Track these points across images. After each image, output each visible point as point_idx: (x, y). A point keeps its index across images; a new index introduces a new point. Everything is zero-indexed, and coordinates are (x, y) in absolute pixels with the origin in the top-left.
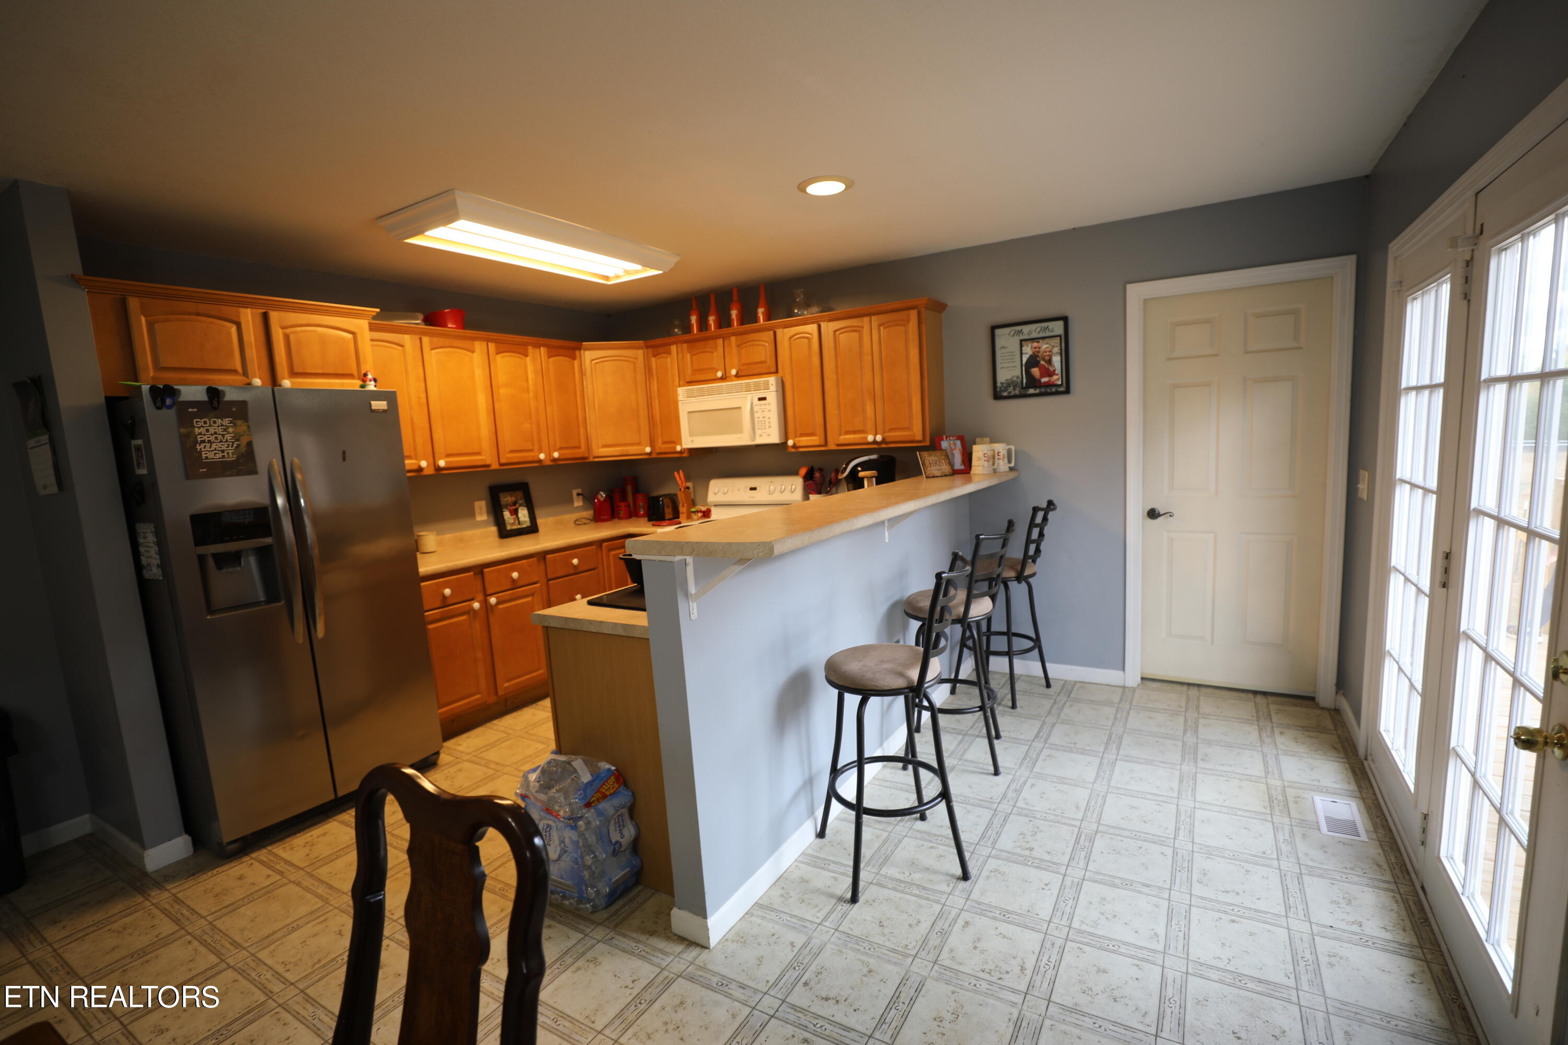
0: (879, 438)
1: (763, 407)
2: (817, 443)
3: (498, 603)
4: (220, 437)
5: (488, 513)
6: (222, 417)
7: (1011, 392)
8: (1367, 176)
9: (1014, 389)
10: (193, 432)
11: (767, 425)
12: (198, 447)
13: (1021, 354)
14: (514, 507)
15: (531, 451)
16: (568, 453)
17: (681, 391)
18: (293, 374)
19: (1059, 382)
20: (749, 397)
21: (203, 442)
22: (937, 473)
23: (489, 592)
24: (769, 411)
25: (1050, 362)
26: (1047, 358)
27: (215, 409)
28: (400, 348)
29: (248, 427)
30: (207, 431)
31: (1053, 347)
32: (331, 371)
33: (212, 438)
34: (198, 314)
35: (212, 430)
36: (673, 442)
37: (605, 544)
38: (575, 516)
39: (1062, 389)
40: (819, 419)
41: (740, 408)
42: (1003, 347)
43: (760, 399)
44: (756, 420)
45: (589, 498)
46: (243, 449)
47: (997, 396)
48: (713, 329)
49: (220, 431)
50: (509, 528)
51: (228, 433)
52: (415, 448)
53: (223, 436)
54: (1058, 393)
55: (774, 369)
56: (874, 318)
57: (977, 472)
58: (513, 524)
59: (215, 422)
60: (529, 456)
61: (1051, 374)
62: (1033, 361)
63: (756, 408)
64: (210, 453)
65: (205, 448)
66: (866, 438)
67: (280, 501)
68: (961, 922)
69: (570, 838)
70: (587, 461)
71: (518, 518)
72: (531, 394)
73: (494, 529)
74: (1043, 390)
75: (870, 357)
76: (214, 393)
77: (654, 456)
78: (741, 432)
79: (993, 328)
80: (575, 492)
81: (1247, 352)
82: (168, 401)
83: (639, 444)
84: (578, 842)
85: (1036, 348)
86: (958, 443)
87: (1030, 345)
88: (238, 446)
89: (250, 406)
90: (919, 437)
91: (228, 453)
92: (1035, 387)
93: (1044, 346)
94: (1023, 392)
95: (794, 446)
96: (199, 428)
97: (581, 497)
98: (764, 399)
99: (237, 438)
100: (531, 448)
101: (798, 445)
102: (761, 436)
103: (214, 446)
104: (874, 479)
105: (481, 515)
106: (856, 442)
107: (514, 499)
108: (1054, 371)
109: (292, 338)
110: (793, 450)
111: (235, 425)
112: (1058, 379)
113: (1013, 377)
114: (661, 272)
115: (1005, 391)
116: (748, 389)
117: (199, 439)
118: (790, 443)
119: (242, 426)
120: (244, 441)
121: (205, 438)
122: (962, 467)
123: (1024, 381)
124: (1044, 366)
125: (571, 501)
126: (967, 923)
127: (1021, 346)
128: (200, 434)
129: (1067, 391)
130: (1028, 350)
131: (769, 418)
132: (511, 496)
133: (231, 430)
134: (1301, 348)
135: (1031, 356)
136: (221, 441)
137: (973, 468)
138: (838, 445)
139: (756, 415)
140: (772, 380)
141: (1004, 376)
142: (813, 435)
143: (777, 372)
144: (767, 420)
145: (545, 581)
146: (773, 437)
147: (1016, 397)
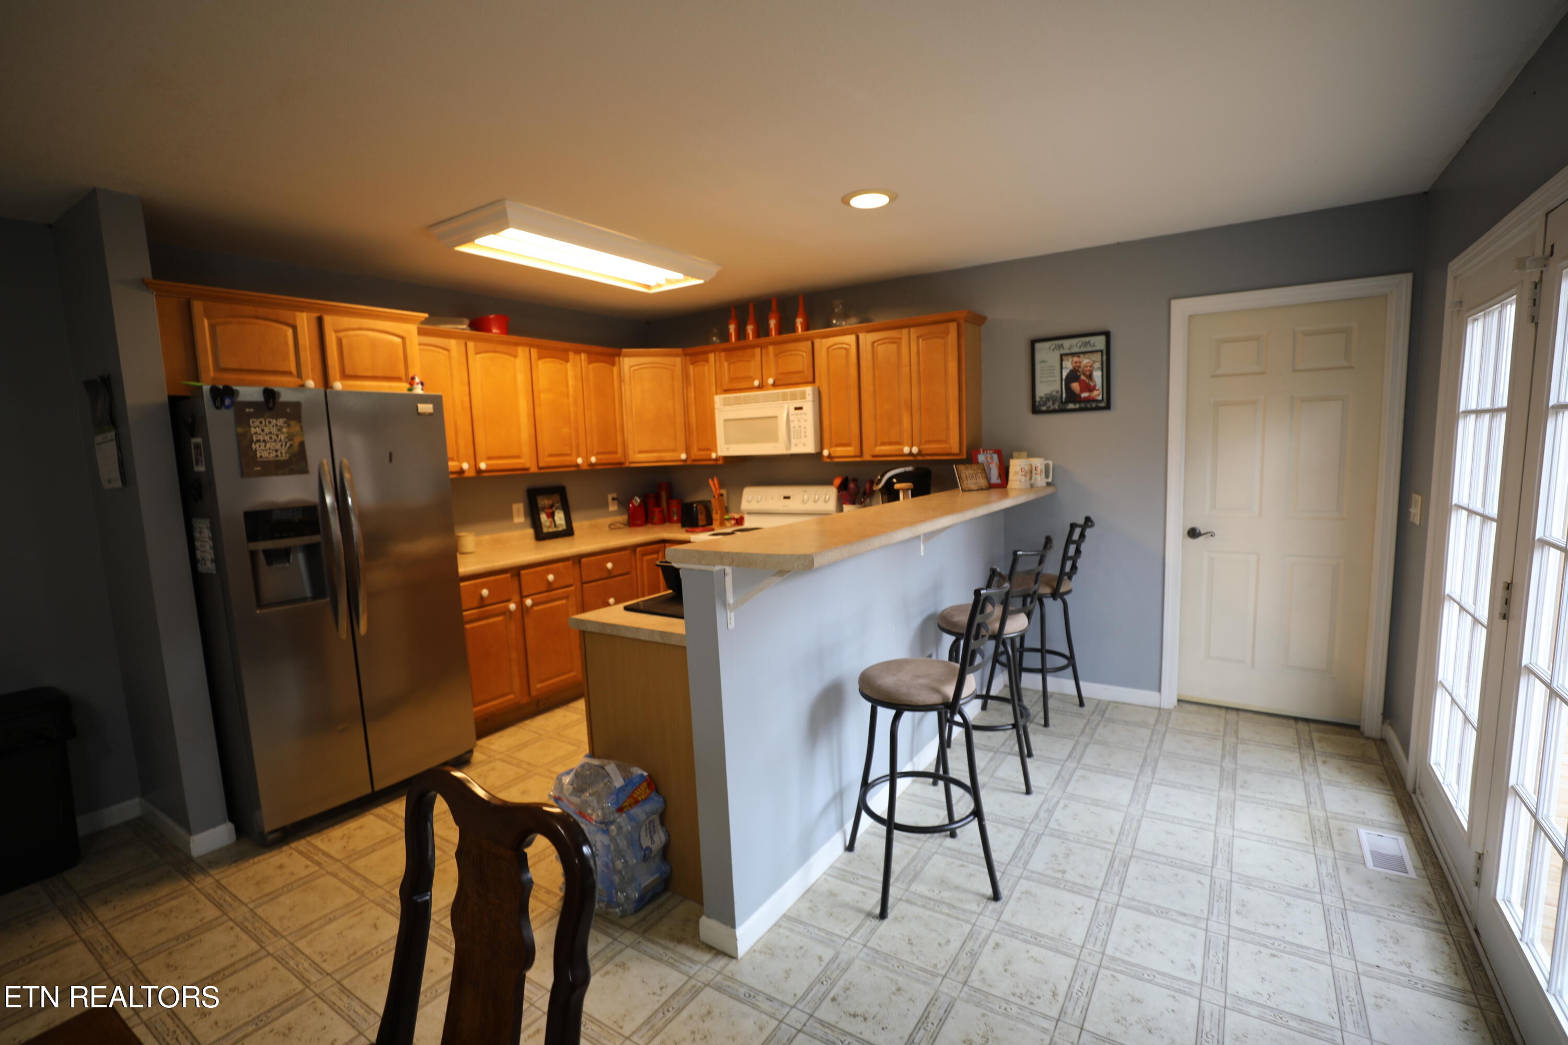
0: (915, 450)
1: (799, 416)
2: (852, 454)
3: (534, 605)
4: (274, 437)
5: (526, 515)
6: (277, 417)
7: (1049, 407)
8: (1426, 193)
9: (1053, 404)
10: (249, 431)
11: (803, 434)
12: (254, 446)
14: (550, 511)
15: (569, 455)
16: (606, 458)
17: (718, 399)
18: (345, 376)
19: (1100, 398)
20: (786, 407)
21: (259, 441)
22: (973, 487)
23: (525, 593)
24: (805, 420)
25: (1090, 377)
26: (1088, 373)
27: (270, 409)
28: (445, 352)
29: (301, 428)
30: (263, 430)
31: (1094, 362)
32: (380, 374)
33: (267, 438)
34: (257, 317)
35: (267, 430)
36: (709, 450)
37: (638, 549)
38: (610, 520)
39: (1103, 405)
40: (855, 429)
41: (776, 417)
42: (1043, 362)
43: (796, 409)
44: (792, 429)
45: (624, 503)
46: (296, 448)
47: (1036, 410)
48: (751, 338)
49: (274, 430)
50: (545, 530)
51: (282, 433)
52: (458, 451)
53: (277, 436)
55: (811, 379)
56: (912, 330)
57: (1014, 487)
58: (549, 527)
59: (270, 422)
60: (566, 460)
61: (1091, 389)
62: (1073, 376)
63: (792, 418)
64: (264, 452)
65: (260, 446)
66: (902, 450)
67: (329, 499)
68: (991, 943)
69: (602, 842)
70: (623, 466)
71: (554, 521)
72: (571, 399)
73: (530, 532)
74: (1083, 405)
75: (907, 369)
76: (270, 394)
77: (689, 462)
78: (777, 441)
79: (1033, 342)
80: (610, 497)
81: (1295, 371)
82: (227, 401)
83: (674, 450)
84: (609, 846)
85: (1076, 363)
86: (995, 457)
87: (1070, 360)
88: (291, 446)
89: (303, 407)
90: (956, 449)
91: (281, 453)
92: (1074, 402)
93: (1085, 361)
94: (1062, 407)
95: (830, 456)
96: (255, 428)
97: (616, 502)
98: (801, 408)
99: (290, 438)
100: (569, 452)
101: (833, 454)
102: (796, 445)
103: (268, 445)
104: (910, 492)
105: (519, 516)
106: (893, 453)
107: (550, 502)
108: (1095, 386)
109: (345, 341)
110: (828, 460)
111: (289, 425)
112: (1099, 395)
113: (1052, 392)
114: (701, 282)
115: (1045, 404)
116: (784, 398)
117: (255, 439)
118: (826, 453)
119: (295, 427)
120: (296, 442)
121: (261, 438)
122: (999, 481)
123: (1064, 396)
124: (1084, 381)
125: (606, 505)
126: (997, 945)
127: (1062, 360)
128: (256, 433)
129: (1108, 407)
130: (1068, 365)
131: (805, 428)
132: (548, 500)
133: (285, 430)
134: (1352, 367)
135: (1071, 371)
136: (275, 441)
137: (1010, 483)
138: (873, 456)
139: (792, 425)
140: (809, 390)
141: (1042, 390)
142: (848, 445)
143: (814, 382)
144: (803, 430)
145: (579, 584)
146: (808, 447)
147: (1055, 411)
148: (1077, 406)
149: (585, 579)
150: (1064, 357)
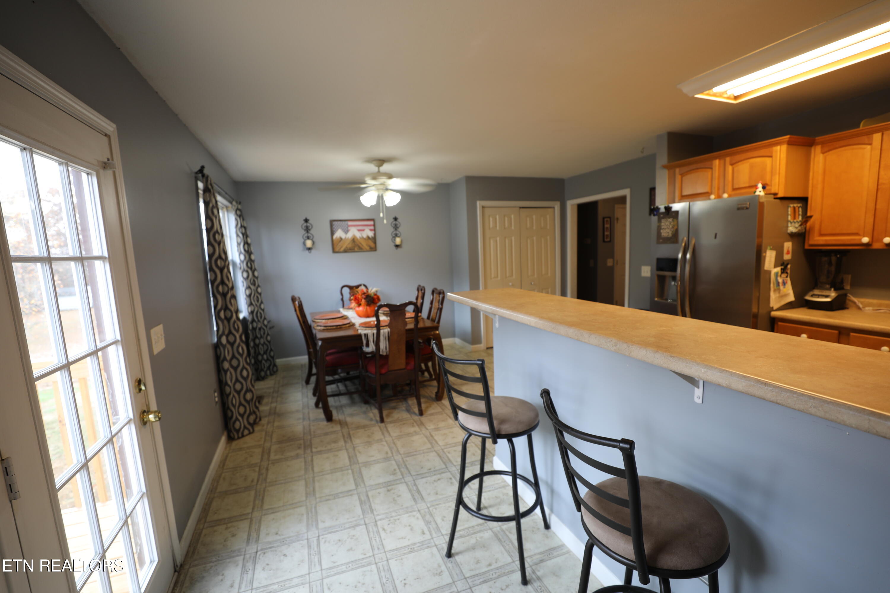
6: (669, 218)
10: (661, 224)
12: (661, 231)
27: (668, 214)
30: (665, 224)
32: (753, 184)
33: (666, 227)
34: (697, 168)
35: (666, 224)
46: (675, 232)
49: (669, 224)
51: (671, 225)
53: (669, 226)
59: (668, 220)
64: (664, 233)
65: (663, 231)
67: (680, 256)
76: (668, 208)
82: (655, 213)
88: (673, 230)
89: (680, 213)
91: (670, 233)
96: (663, 223)
99: (673, 227)
103: (666, 230)
109: (735, 169)
111: (673, 221)
117: (662, 228)
119: (675, 222)
120: (675, 227)
121: (664, 227)
133: (672, 223)
136: (668, 228)
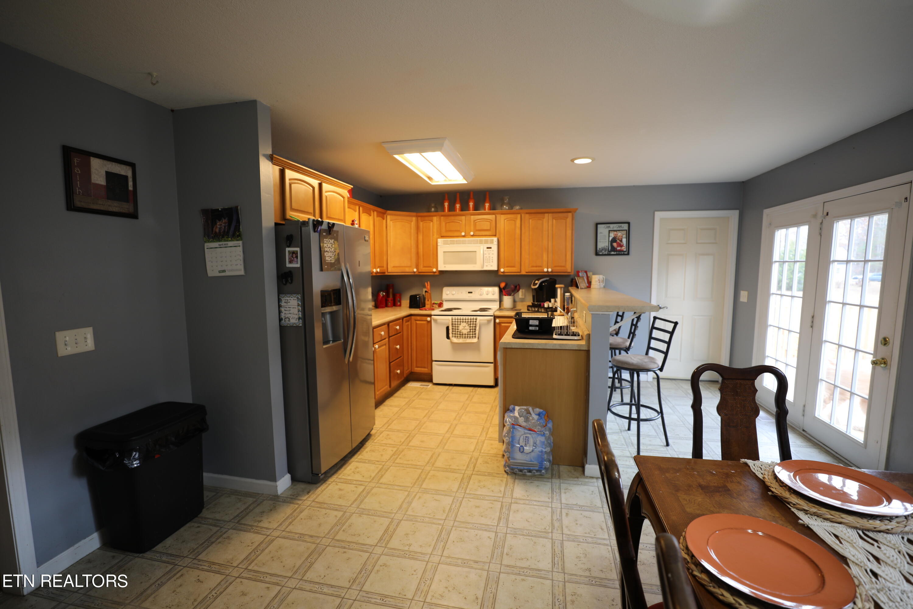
0: (550, 270)
1: (489, 252)
2: (516, 271)
6: (331, 239)
7: (603, 253)
8: (743, 182)
9: (605, 252)
10: (323, 245)
11: (491, 261)
13: (609, 236)
16: (381, 269)
17: (440, 241)
18: (327, 217)
19: (625, 250)
20: (482, 247)
21: (326, 251)
22: (583, 287)
24: (493, 254)
25: (621, 241)
26: (620, 239)
27: (330, 234)
29: (338, 245)
31: (623, 235)
32: (337, 217)
34: (303, 181)
35: (328, 245)
36: (430, 267)
39: (626, 253)
40: (517, 259)
41: (476, 252)
42: (601, 233)
43: (488, 248)
44: (485, 258)
46: (336, 257)
47: (597, 254)
48: (458, 211)
49: (330, 246)
51: (333, 247)
53: (331, 249)
54: (624, 254)
55: (494, 234)
56: (550, 215)
59: (329, 241)
61: (621, 246)
62: (614, 240)
63: (485, 252)
64: (327, 257)
66: (543, 270)
69: (540, 441)
70: (385, 274)
74: (618, 253)
75: (547, 232)
76: (331, 226)
77: (416, 273)
78: (476, 263)
79: (597, 224)
81: (697, 243)
82: (319, 228)
83: (410, 267)
85: (615, 234)
86: (585, 274)
87: (613, 233)
88: (335, 255)
90: (570, 270)
91: (332, 258)
92: (614, 251)
93: (619, 234)
94: (609, 253)
95: (503, 272)
98: (491, 248)
99: (335, 251)
101: (505, 271)
102: (487, 266)
103: (328, 254)
106: (537, 271)
108: (623, 245)
109: (328, 198)
110: (502, 274)
111: (335, 243)
112: (624, 249)
114: (466, 182)
115: (601, 252)
116: (481, 242)
118: (502, 270)
120: (337, 253)
122: (589, 285)
123: (610, 248)
124: (619, 243)
127: (609, 233)
128: (325, 247)
129: (628, 254)
130: (612, 235)
131: (492, 258)
134: (716, 243)
135: (613, 238)
136: (331, 252)
137: (592, 286)
138: (526, 272)
139: (485, 256)
140: (495, 239)
141: (600, 245)
142: (514, 267)
143: (495, 236)
144: (491, 258)
145: (388, 337)
146: (493, 267)
147: (605, 255)
148: (615, 253)
149: (390, 335)
150: (610, 232)
